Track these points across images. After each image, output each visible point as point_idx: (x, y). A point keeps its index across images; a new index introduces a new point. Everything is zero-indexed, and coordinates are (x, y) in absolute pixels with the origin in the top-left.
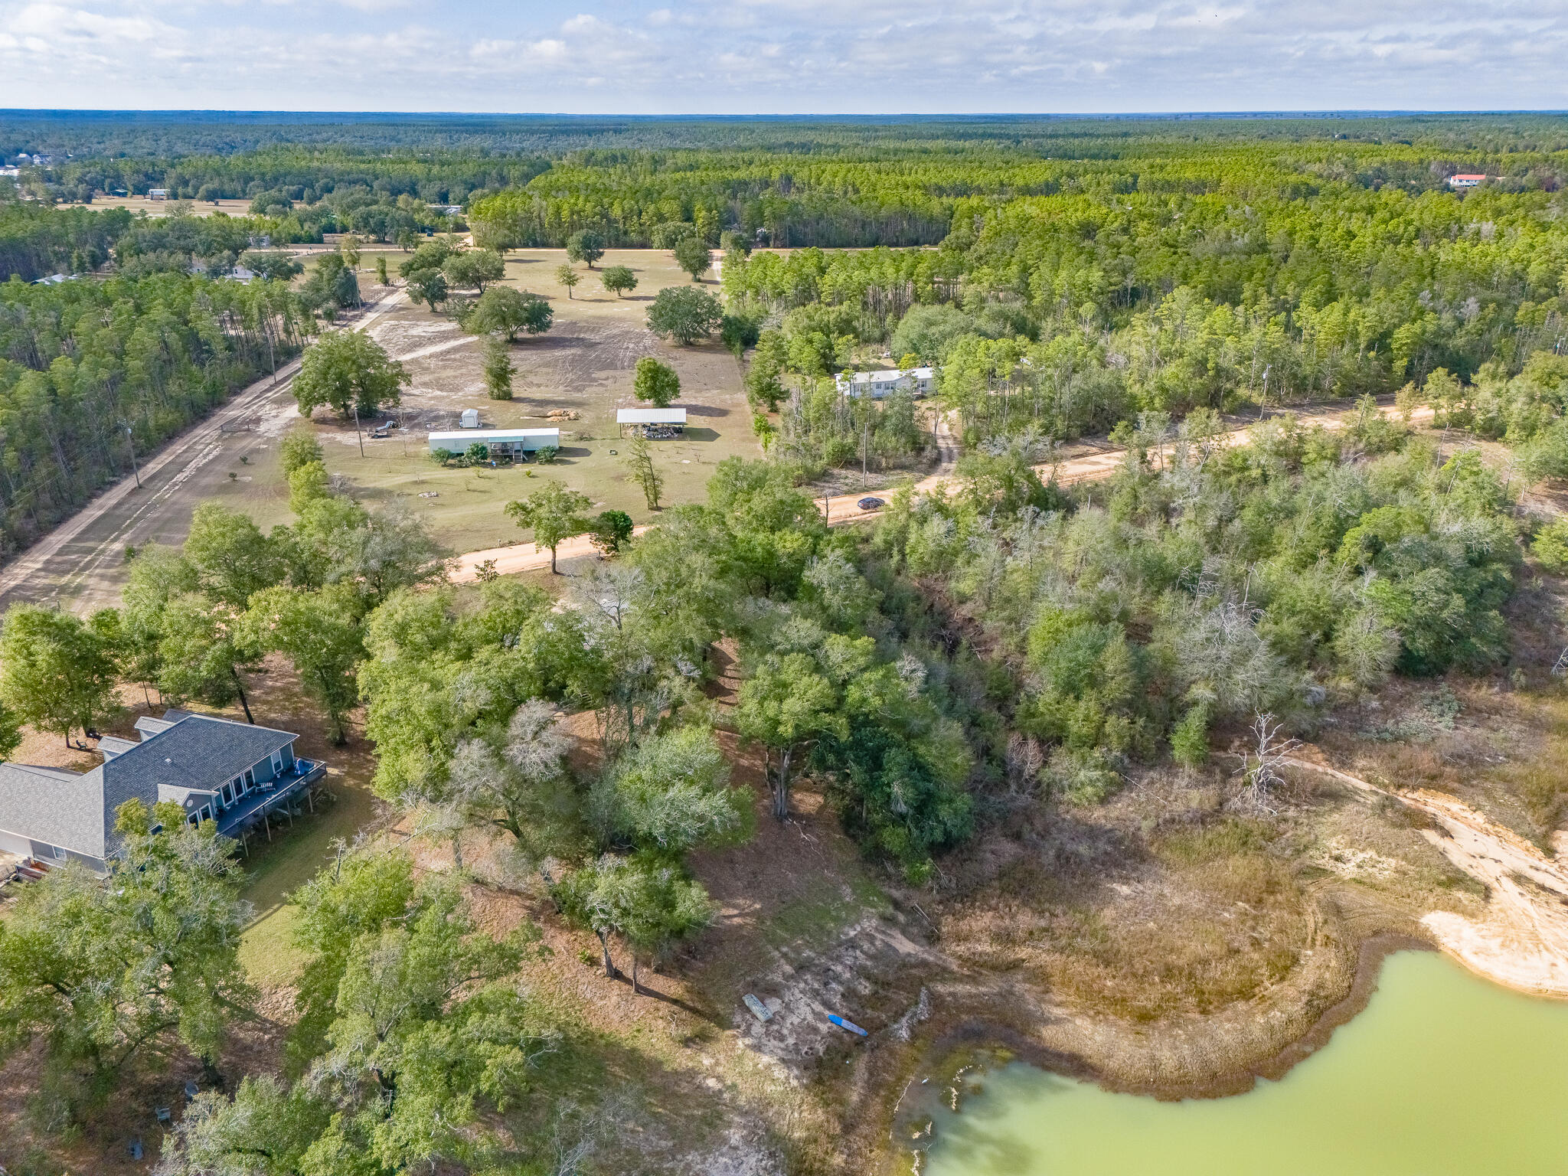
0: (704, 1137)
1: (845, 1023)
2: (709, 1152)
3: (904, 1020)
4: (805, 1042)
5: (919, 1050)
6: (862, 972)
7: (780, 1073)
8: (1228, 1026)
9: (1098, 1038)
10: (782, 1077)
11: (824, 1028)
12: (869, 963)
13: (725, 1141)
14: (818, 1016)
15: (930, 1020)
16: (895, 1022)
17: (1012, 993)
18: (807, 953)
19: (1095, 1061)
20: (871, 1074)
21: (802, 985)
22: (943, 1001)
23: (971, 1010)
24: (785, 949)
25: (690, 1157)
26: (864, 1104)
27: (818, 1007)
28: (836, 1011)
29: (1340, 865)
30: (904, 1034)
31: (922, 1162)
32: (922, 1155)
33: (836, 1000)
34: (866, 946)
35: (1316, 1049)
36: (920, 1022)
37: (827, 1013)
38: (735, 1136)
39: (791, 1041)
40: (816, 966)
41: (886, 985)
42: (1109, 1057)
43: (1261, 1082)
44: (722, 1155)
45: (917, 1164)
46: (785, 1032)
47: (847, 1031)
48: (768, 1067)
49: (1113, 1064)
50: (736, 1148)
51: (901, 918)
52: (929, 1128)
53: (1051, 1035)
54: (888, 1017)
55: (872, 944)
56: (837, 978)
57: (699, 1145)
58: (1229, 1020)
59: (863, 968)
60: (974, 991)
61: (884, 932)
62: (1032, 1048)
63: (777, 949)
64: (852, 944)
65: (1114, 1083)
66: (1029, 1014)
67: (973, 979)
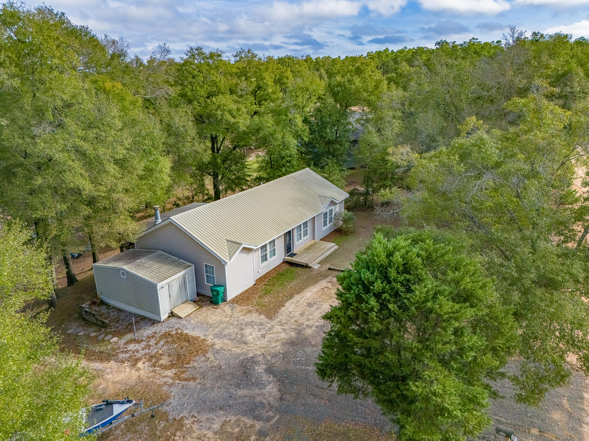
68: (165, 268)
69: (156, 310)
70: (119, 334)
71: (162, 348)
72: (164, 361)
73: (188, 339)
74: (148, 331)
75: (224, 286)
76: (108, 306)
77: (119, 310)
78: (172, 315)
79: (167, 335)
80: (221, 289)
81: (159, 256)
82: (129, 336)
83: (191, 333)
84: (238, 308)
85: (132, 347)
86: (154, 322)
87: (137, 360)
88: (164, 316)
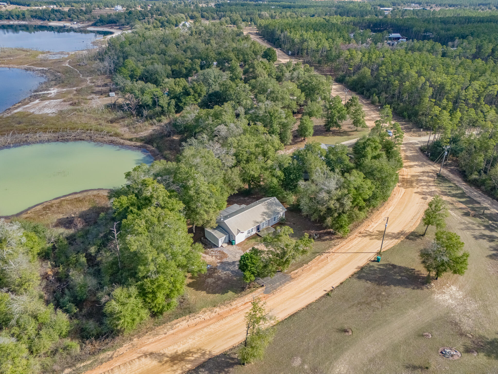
68: (222, 234)
69: (218, 244)
70: (210, 248)
71: (218, 254)
72: (218, 258)
73: (224, 253)
74: (216, 249)
75: (235, 241)
76: (207, 239)
77: (210, 241)
78: (222, 246)
79: (220, 251)
80: (234, 242)
81: (221, 230)
82: (212, 249)
83: (225, 252)
84: (238, 247)
85: (212, 252)
86: (217, 247)
87: (213, 256)
88: (220, 246)
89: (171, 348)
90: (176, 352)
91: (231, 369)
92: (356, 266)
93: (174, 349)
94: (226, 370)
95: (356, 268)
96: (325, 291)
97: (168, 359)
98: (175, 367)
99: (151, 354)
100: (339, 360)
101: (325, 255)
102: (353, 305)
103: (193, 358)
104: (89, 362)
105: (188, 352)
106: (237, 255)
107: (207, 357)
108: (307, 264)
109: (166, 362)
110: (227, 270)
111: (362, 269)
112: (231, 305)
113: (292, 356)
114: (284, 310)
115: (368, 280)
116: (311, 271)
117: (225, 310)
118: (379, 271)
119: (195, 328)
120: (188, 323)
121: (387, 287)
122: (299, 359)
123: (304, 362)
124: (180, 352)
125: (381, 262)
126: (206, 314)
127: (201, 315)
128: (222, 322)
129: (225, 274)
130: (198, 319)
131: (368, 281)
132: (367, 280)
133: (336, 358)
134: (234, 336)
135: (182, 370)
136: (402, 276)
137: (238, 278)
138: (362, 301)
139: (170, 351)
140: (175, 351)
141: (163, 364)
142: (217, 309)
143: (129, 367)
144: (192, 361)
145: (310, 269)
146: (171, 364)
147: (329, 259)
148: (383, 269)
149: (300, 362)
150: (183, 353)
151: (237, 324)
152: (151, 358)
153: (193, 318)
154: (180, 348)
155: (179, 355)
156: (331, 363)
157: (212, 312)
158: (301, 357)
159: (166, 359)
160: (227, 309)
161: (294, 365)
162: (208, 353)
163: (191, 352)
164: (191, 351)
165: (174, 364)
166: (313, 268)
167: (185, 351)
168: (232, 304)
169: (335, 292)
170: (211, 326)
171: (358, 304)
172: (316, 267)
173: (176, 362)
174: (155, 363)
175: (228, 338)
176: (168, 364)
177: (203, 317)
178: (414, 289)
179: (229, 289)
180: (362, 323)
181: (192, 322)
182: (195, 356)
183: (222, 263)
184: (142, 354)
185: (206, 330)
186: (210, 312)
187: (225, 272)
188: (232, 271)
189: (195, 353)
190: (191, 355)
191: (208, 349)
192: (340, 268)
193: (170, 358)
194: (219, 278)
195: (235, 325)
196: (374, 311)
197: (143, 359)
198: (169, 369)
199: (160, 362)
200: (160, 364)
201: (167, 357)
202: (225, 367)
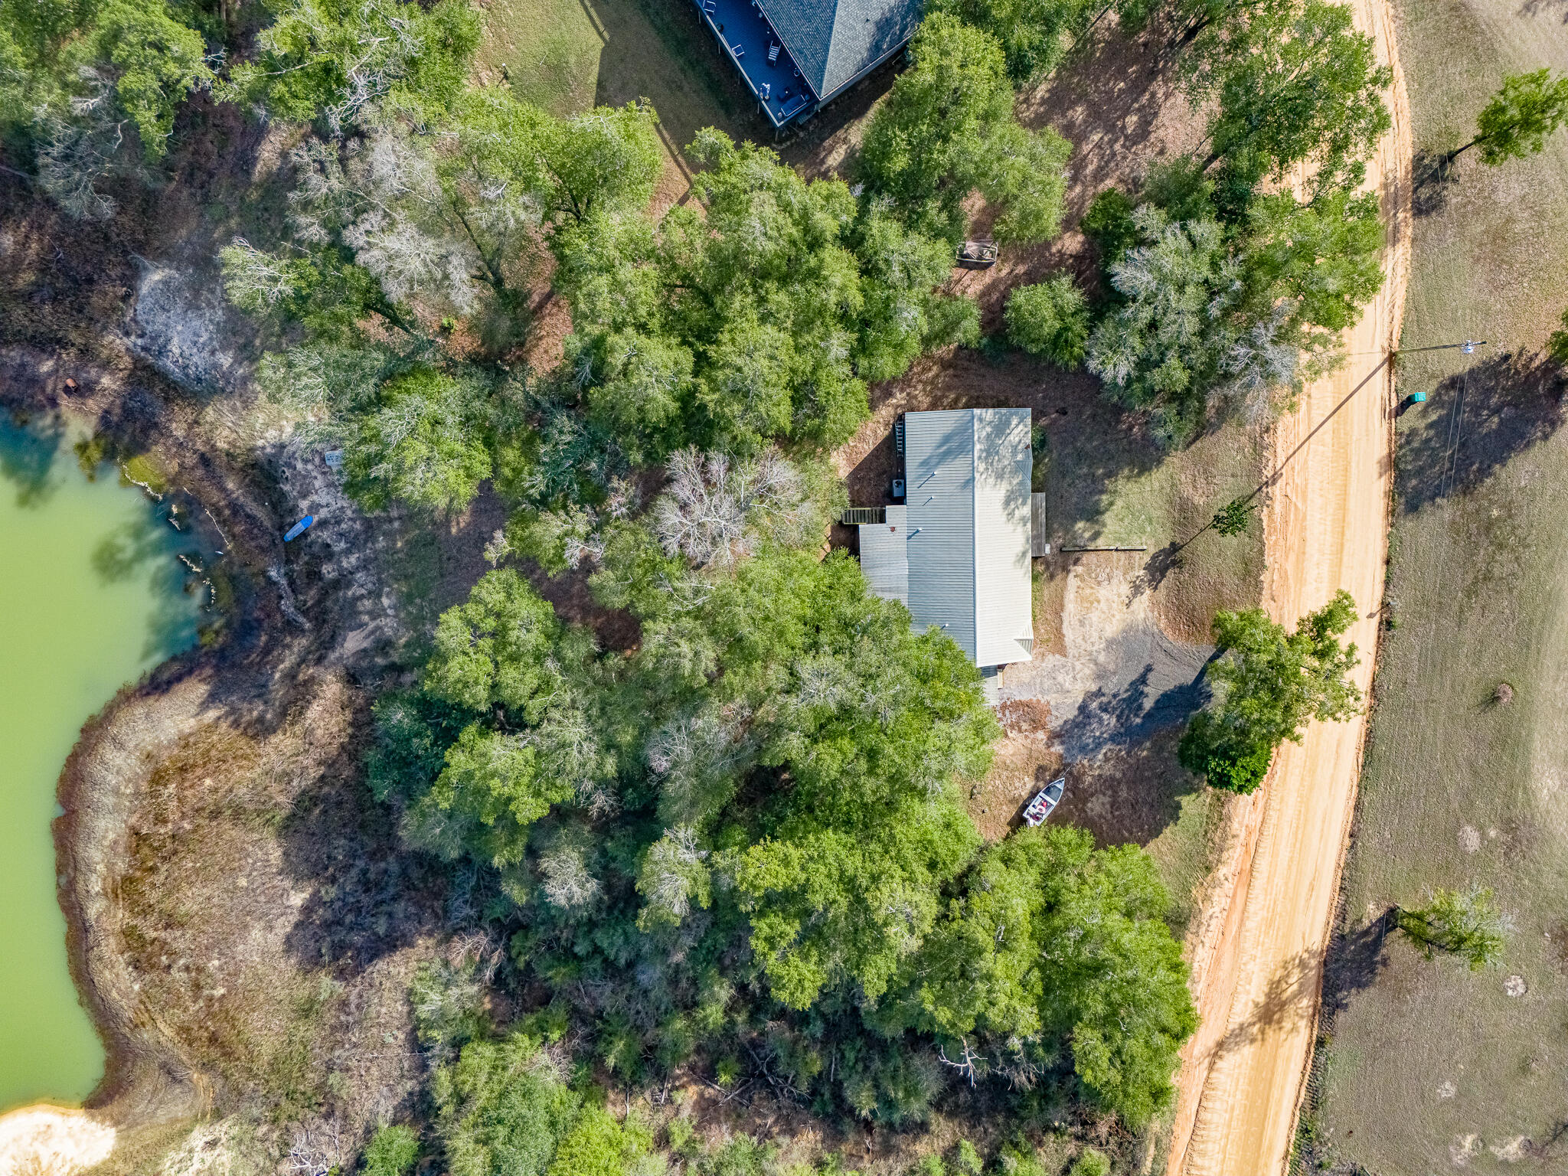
0: (234, 334)
1: (299, 528)
2: (218, 331)
3: (284, 582)
4: (294, 476)
5: (254, 575)
6: (343, 580)
7: (271, 434)
8: (111, 836)
9: (168, 722)
10: (267, 435)
11: (304, 504)
12: (350, 593)
13: (224, 348)
14: (315, 508)
15: (279, 608)
16: (286, 574)
17: (259, 696)
18: (381, 543)
19: (151, 700)
20: (248, 516)
21: (349, 513)
22: (291, 634)
23: (267, 651)
24: (396, 524)
25: (220, 313)
26: (223, 489)
27: (324, 513)
28: (315, 528)
29: (209, 1138)
30: (273, 573)
31: (148, 495)
32: (154, 500)
33: (325, 535)
34: (367, 604)
35: (58, 885)
36: (281, 597)
37: (316, 518)
38: (225, 360)
39: (299, 466)
40: (366, 541)
41: (324, 594)
42: (147, 715)
43: (60, 812)
44: (211, 339)
45: (149, 490)
46: (310, 467)
47: (294, 523)
48: (281, 430)
49: (139, 710)
50: (213, 353)
51: (380, 661)
52: (176, 524)
53: (196, 690)
54: (293, 571)
55: (369, 613)
56: (348, 552)
57: (229, 326)
58: (115, 842)
59: (349, 585)
60: (281, 666)
61: (372, 632)
62: (200, 666)
63: (400, 518)
64: (376, 594)
65: (127, 697)
66: (229, 691)
67: (291, 676)
72: (1026, 727)
89: (1238, 1008)
90: (1257, 1005)
91: (1384, 951)
92: (1375, 469)
93: (1246, 1004)
94: (1378, 958)
95: (1381, 476)
96: (1371, 616)
97: (1258, 1026)
98: (1287, 1025)
99: (1220, 1045)
100: (1534, 770)
101: (1277, 491)
102: (1462, 611)
103: (1295, 987)
104: (1152, 1151)
105: (1275, 988)
106: (1060, 678)
107: (1313, 962)
108: (1264, 566)
109: (1263, 1032)
110: (1098, 745)
111: (1394, 464)
112: (1234, 836)
113: (1452, 836)
114: (1338, 746)
115: (1436, 495)
116: (1291, 581)
117: (1236, 856)
118: (1437, 435)
119: (1229, 938)
120: (1207, 945)
121: (1489, 481)
122: (1468, 829)
123: (1481, 829)
124: (1262, 1000)
125: (1422, 397)
126: (1215, 898)
127: (1211, 912)
128: (1259, 882)
129: (1107, 759)
130: (1214, 922)
131: (1438, 500)
132: (1432, 498)
133: (1526, 772)
134: (1312, 888)
135: (1302, 1017)
136: (1497, 411)
137: (1148, 744)
138: (1470, 578)
139: (1243, 1011)
140: (1251, 1004)
141: (1263, 1040)
142: (1222, 871)
143: (1220, 1093)
144: (1300, 993)
145: (1284, 577)
146: (1274, 1026)
147: (1294, 499)
148: (1440, 417)
149: (1477, 834)
150: (1268, 995)
151: (1291, 859)
152: (1229, 1051)
153: (1203, 929)
154: (1255, 992)
155: (1267, 1004)
156: (1525, 788)
157: (1221, 885)
158: (1469, 822)
159: (1255, 1029)
160: (1238, 850)
161: (1471, 850)
162: (1306, 956)
163: (1279, 981)
164: (1276, 978)
165: (1279, 1021)
166: (1290, 567)
167: (1266, 989)
168: (1234, 832)
169: (1397, 604)
170: (1251, 908)
171: (1469, 597)
172: (1292, 557)
173: (1276, 1017)
174: (1247, 1051)
175: (1308, 900)
176: (1270, 1032)
177: (1217, 909)
178: (1546, 437)
179: (1170, 796)
180: (1511, 645)
181: (1210, 937)
182: (1293, 979)
183: (1056, 736)
184: (1207, 1061)
185: (1250, 924)
186: (1218, 890)
187: (1100, 757)
188: (1113, 739)
189: (1288, 976)
190: (1284, 986)
191: (1297, 949)
192: (1343, 507)
193: (1260, 1020)
194: (1109, 784)
195: (1289, 867)
196: (1510, 590)
197: (1220, 1064)
198: (1283, 1036)
199: (1253, 1041)
200: (1258, 1043)
201: (1254, 1024)
202: (1370, 957)
